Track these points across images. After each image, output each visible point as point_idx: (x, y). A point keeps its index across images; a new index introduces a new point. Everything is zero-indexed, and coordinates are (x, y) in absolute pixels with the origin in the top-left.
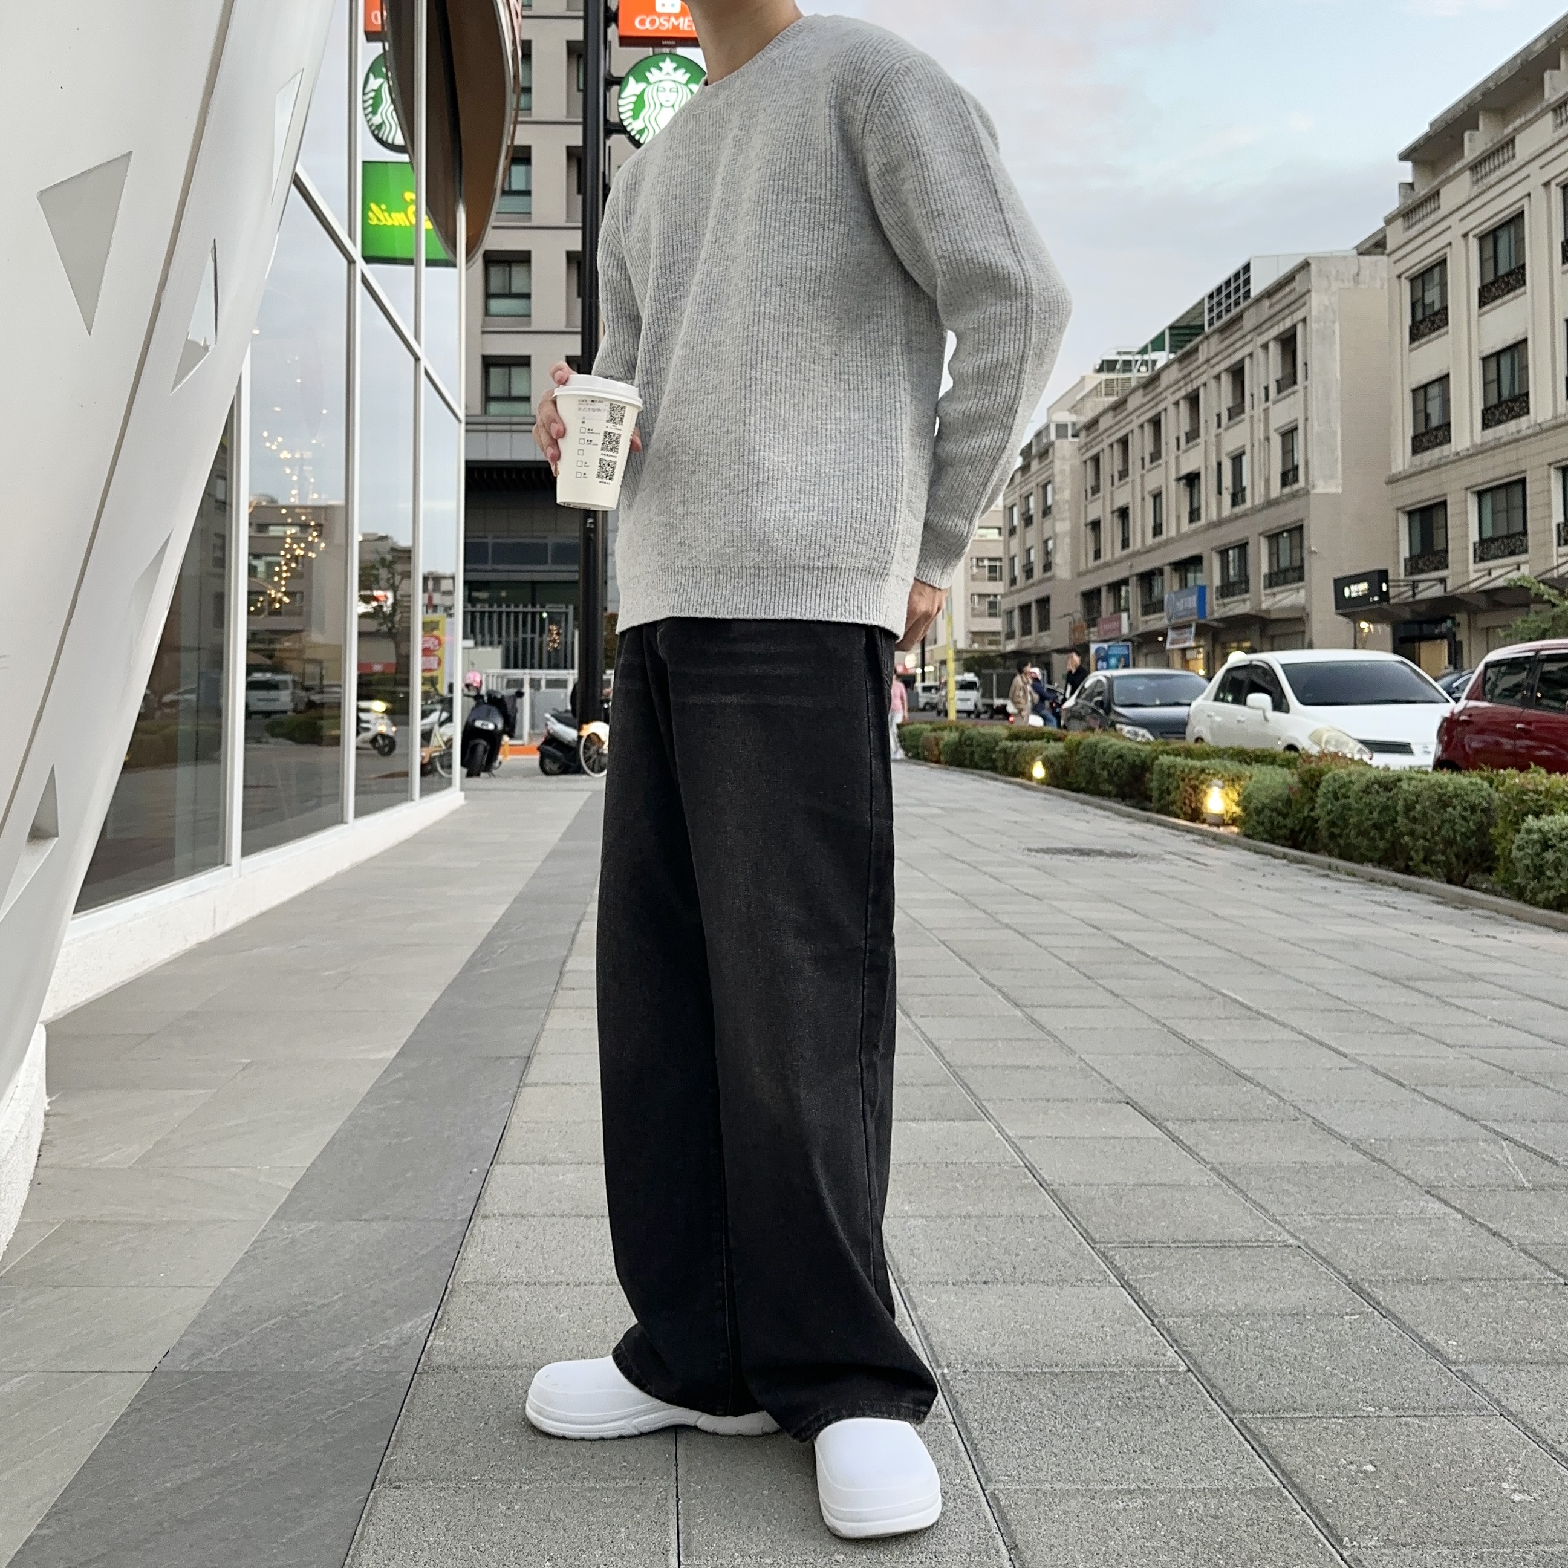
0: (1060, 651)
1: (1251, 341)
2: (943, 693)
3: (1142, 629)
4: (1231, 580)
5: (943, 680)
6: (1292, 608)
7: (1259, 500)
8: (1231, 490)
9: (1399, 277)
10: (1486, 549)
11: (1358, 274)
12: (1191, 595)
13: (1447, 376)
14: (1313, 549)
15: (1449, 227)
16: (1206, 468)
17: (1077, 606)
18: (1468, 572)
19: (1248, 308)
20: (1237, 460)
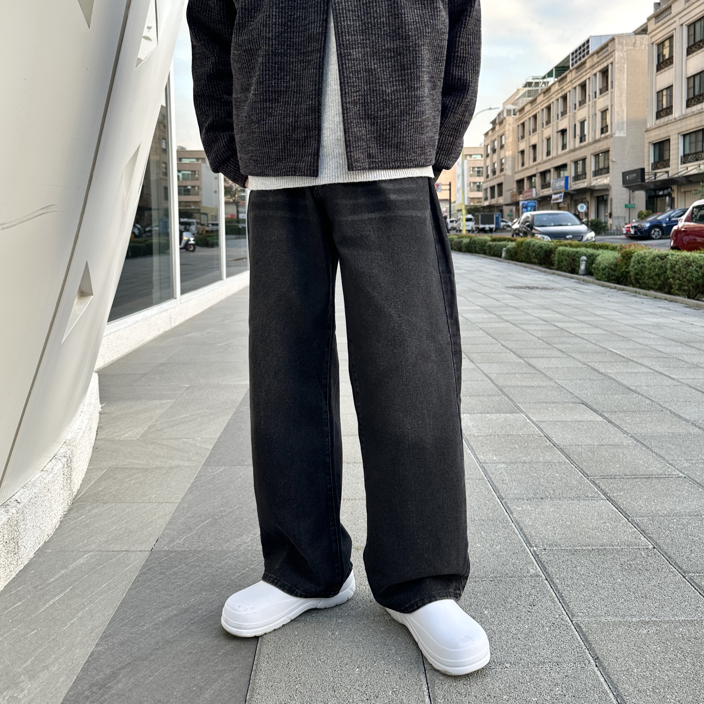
0: (507, 205)
1: (589, 72)
2: (459, 222)
3: (541, 195)
4: (579, 173)
5: (459, 218)
6: (604, 185)
7: (591, 140)
8: (580, 136)
9: (653, 43)
10: (685, 159)
11: (635, 43)
12: (562, 180)
13: (672, 86)
14: (614, 160)
15: (675, 22)
16: (570, 127)
17: (515, 185)
18: (678, 168)
19: (588, 58)
20: (582, 123)
